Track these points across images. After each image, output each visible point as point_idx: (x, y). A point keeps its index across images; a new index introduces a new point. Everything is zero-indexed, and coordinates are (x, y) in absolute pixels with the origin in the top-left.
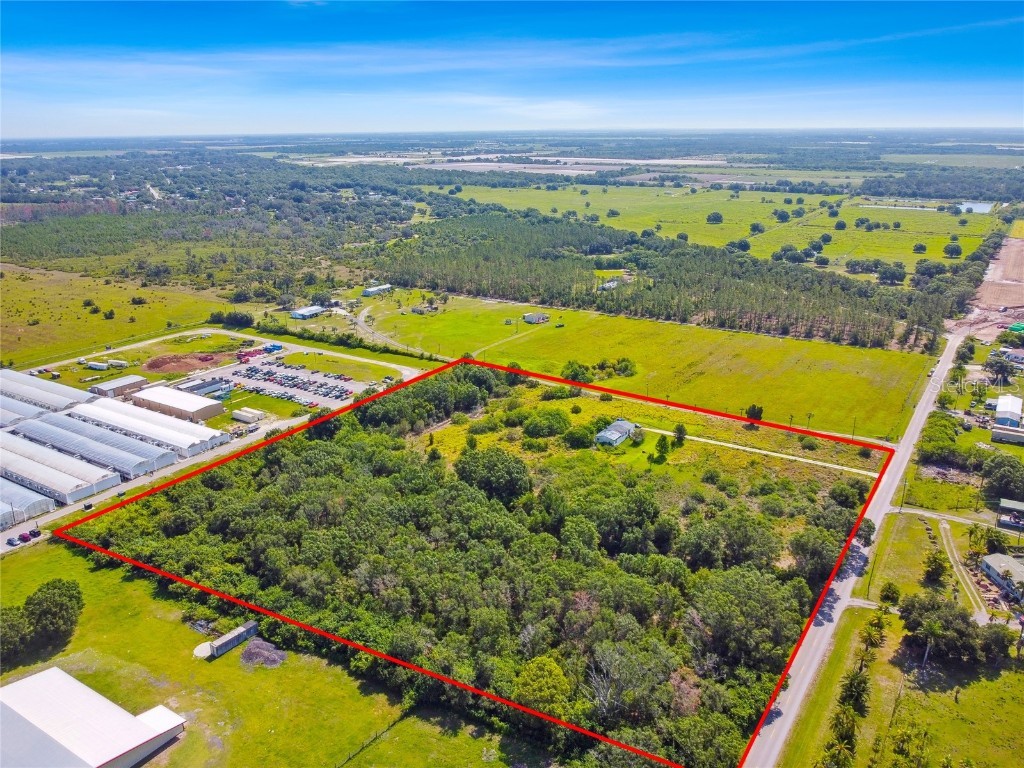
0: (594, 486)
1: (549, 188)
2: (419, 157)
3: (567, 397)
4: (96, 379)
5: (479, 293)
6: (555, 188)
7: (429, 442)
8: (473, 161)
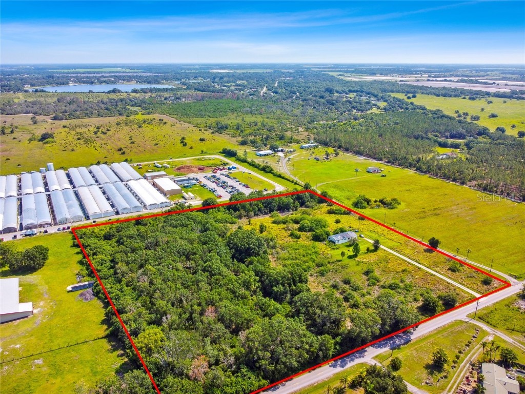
0: (297, 261)
1: (470, 99)
2: (413, 77)
3: (341, 214)
5: (359, 153)
6: (473, 99)
7: (248, 223)
8: (442, 81)
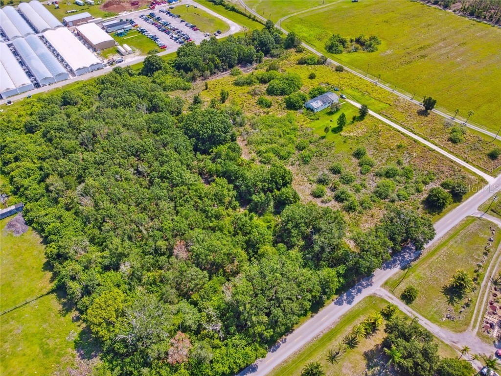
0: (274, 145)
3: (315, 64)
4: (74, 12)
7: (205, 87)
